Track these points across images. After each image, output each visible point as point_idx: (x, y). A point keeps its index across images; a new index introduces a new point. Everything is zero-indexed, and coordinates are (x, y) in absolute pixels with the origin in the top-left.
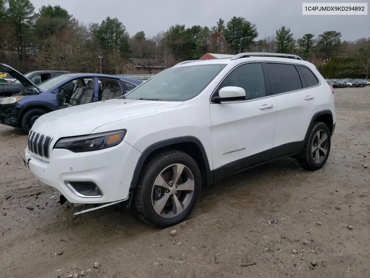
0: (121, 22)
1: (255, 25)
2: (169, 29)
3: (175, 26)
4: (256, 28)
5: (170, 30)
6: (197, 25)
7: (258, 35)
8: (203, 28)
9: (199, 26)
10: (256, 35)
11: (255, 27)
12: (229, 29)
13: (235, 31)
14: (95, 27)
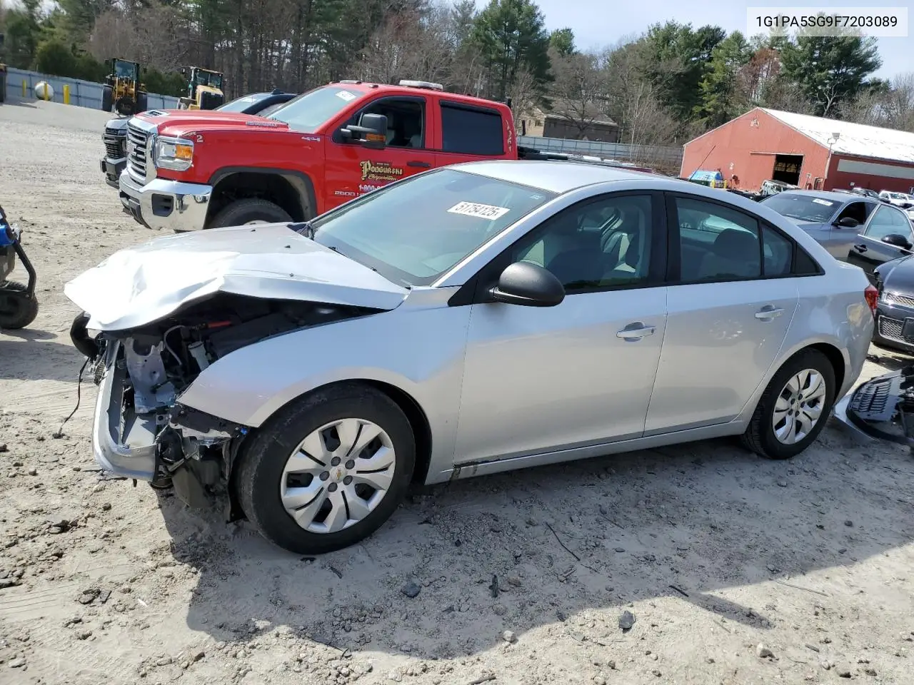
0: (536, 4)
1: (876, 40)
2: (646, 31)
3: (663, 25)
4: (876, 48)
5: (650, 36)
6: (713, 26)
7: (879, 67)
8: (728, 34)
9: (719, 29)
10: (871, 67)
11: (876, 44)
12: (800, 43)
13: (816, 49)
14: (468, 9)
